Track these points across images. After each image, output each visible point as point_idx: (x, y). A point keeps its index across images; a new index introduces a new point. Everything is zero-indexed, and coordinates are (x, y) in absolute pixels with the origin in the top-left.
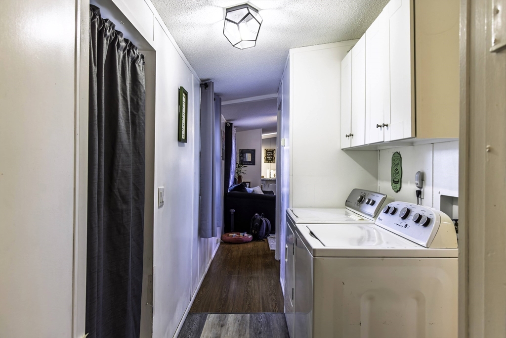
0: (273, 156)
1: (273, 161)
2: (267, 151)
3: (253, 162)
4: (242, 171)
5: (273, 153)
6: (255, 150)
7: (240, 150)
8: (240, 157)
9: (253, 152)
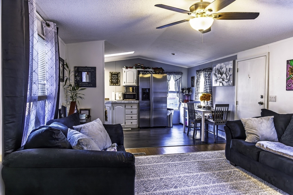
0: (118, 79)
1: (118, 84)
2: (112, 74)
3: (92, 83)
4: (78, 95)
5: (118, 76)
6: (95, 68)
7: (75, 67)
8: (75, 76)
9: (92, 71)
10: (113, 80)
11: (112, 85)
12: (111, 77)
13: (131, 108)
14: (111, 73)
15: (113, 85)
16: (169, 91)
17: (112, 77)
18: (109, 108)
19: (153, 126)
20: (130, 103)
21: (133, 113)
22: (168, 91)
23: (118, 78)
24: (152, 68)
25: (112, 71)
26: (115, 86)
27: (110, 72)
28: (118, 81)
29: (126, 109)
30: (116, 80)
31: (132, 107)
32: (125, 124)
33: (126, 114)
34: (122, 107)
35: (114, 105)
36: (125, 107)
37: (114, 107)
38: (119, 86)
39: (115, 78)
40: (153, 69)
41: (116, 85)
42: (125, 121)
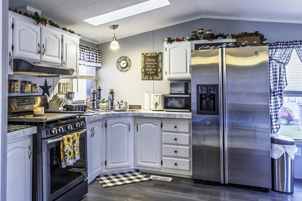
1: (158, 76)
5: (157, 61)
10: (147, 70)
11: (147, 80)
12: (145, 64)
13: (175, 130)
14: (145, 56)
15: (149, 79)
16: (285, 90)
17: (147, 63)
18: (125, 126)
19: (227, 182)
20: (172, 118)
21: (179, 142)
22: (281, 91)
23: (158, 63)
24: (232, 35)
25: (145, 52)
26: (153, 81)
27: (142, 54)
28: (157, 69)
29: (164, 131)
30: (153, 68)
31: (176, 127)
32: (162, 164)
33: (163, 142)
34: (155, 126)
35: (139, 121)
36: (162, 126)
37: (139, 125)
38: (159, 80)
39: (152, 65)
40: (233, 37)
41: (153, 79)
42: (162, 158)
